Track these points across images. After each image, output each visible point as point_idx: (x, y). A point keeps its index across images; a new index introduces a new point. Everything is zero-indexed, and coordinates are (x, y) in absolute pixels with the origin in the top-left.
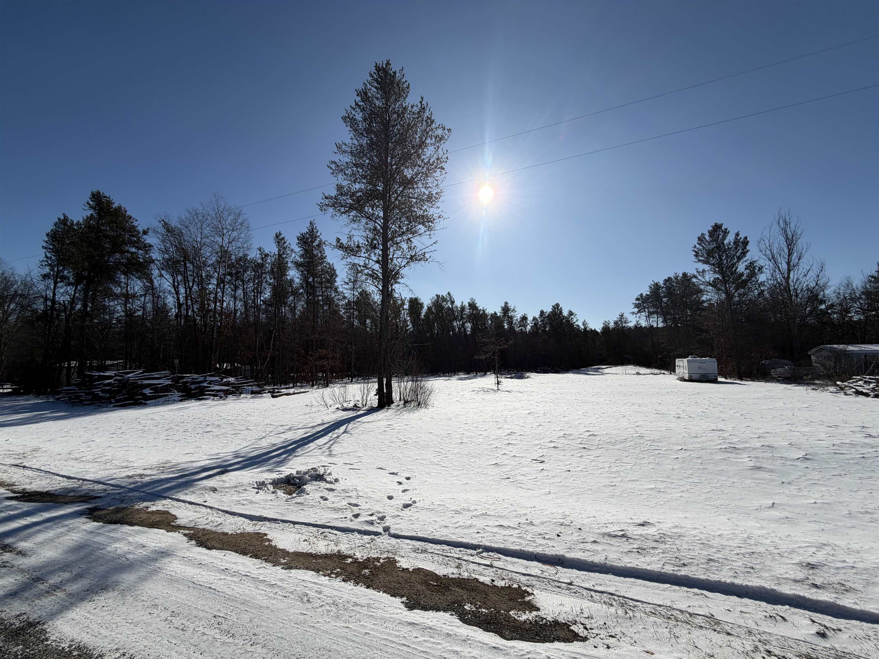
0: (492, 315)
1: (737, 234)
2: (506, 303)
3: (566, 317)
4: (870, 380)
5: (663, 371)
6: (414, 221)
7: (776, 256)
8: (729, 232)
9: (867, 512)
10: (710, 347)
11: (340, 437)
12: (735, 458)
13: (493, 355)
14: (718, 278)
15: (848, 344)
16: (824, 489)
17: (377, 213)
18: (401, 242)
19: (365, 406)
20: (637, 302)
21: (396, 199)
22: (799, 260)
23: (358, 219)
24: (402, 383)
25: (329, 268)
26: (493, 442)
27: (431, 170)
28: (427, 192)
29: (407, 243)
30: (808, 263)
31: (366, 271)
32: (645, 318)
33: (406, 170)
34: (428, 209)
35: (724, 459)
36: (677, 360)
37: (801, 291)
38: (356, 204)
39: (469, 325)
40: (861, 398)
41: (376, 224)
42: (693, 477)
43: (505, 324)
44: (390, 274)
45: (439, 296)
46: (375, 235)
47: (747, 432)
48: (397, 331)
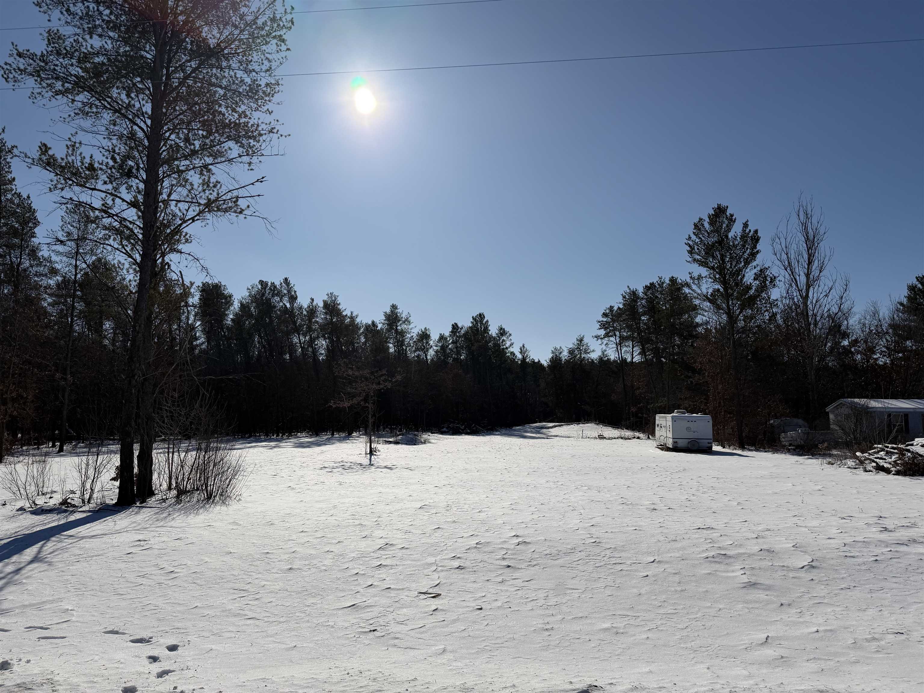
0: (367, 327)
1: (746, 225)
2: (394, 307)
3: (494, 338)
4: (892, 450)
5: (637, 434)
6: (217, 131)
7: (794, 263)
8: (735, 219)
9: (874, 639)
10: (704, 397)
11: (23, 572)
12: (724, 572)
13: (366, 400)
14: (718, 290)
15: (872, 397)
16: (829, 610)
17: (137, 105)
18: (188, 170)
19: (89, 502)
20: (605, 320)
21: (182, 83)
22: (820, 272)
23: (95, 110)
24: (176, 454)
25: (18, 205)
26: (350, 565)
27: (258, 37)
28: (248, 80)
29: (201, 174)
30: (830, 279)
31: (107, 221)
32: (614, 346)
33: (206, 29)
34: (248, 113)
35: (709, 574)
36: (658, 417)
37: (822, 317)
38: (91, 78)
39: (322, 343)
40: (882, 476)
41: (135, 127)
42: (666, 604)
43: (391, 345)
44: (161, 233)
45: (267, 284)
46: (131, 148)
47: (743, 530)
48: (172, 347)
